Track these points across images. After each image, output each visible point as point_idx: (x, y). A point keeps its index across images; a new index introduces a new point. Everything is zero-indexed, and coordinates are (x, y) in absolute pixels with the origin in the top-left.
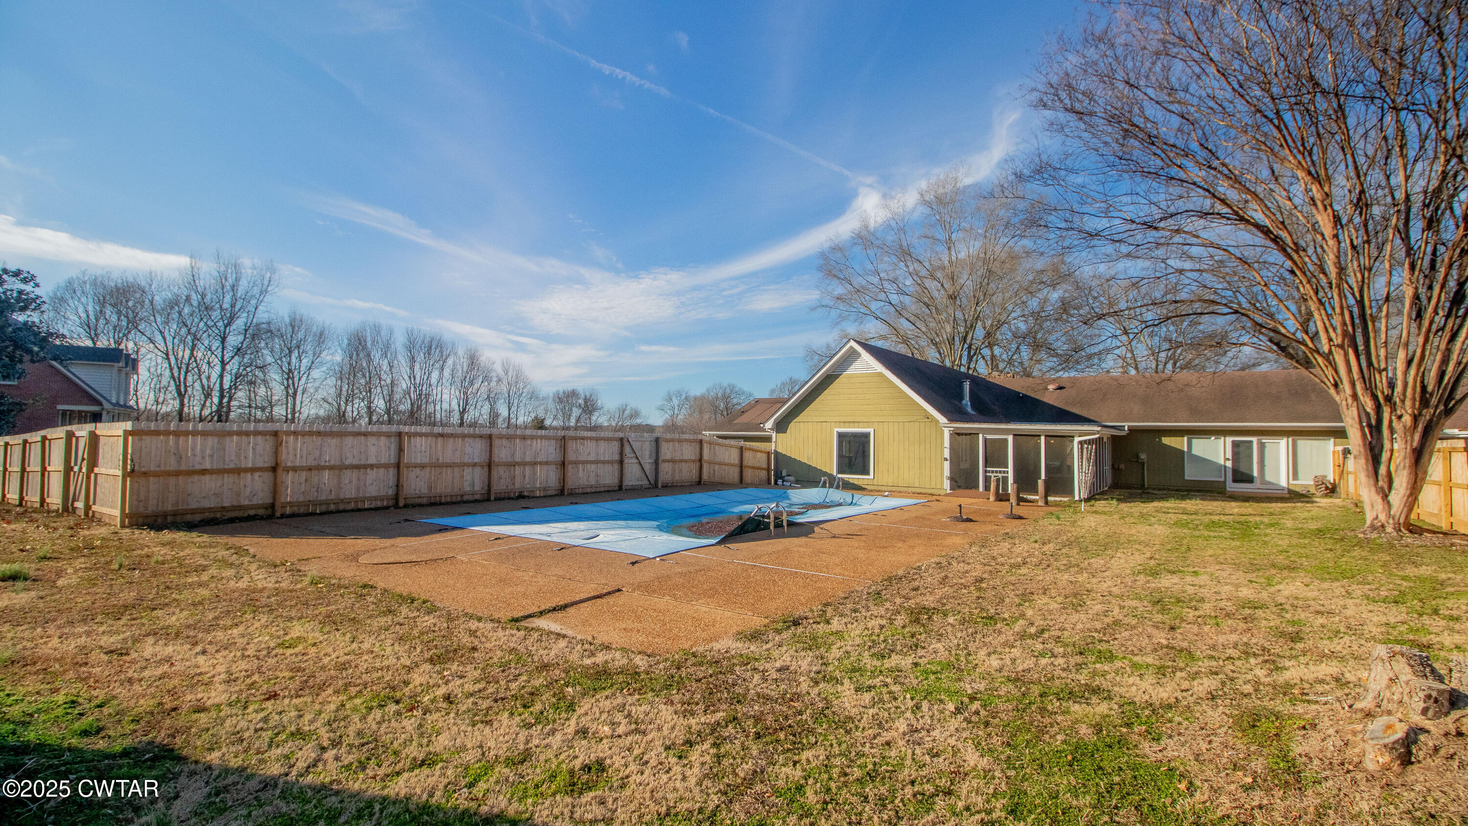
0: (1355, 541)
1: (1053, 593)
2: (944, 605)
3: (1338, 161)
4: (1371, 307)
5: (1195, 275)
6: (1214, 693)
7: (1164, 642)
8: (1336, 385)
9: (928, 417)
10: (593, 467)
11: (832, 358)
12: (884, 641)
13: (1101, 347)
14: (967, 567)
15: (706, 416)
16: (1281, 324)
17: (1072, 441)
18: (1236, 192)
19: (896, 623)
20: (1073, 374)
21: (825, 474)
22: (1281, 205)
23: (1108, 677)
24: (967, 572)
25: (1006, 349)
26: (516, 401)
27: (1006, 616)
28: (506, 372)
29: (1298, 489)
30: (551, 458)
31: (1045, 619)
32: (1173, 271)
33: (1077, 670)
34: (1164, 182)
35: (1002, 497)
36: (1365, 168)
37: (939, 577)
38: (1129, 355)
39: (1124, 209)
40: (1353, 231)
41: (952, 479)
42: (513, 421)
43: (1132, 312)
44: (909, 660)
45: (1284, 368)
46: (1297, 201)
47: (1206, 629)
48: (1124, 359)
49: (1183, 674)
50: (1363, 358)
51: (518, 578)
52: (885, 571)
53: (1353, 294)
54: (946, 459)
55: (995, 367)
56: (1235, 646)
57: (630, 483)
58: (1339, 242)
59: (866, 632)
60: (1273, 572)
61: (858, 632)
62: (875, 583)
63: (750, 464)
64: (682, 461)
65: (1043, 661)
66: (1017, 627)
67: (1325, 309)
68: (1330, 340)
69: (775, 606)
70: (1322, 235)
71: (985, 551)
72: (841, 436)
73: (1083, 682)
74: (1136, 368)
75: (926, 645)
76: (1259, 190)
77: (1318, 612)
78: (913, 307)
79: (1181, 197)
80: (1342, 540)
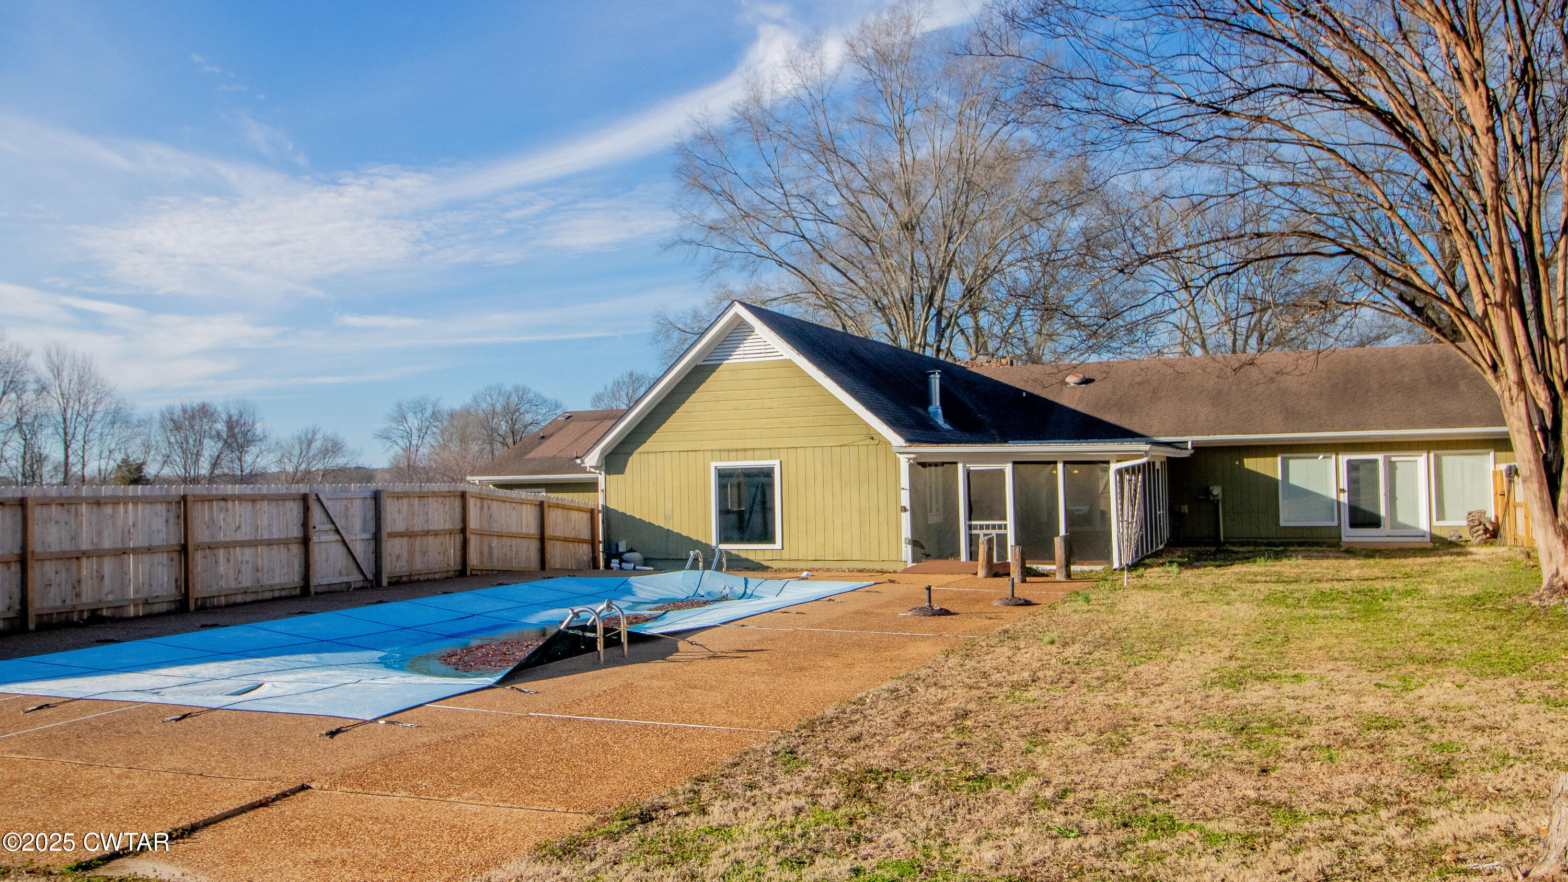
0: (1527, 612)
1: (1081, 727)
2: (903, 762)
3: (1494, 9)
4: (1542, 243)
5: (1286, 191)
6: (1328, 871)
7: (1252, 794)
8: (1494, 367)
9: (872, 436)
10: (248, 552)
11: (702, 335)
12: (802, 836)
13: (1148, 310)
14: (941, 694)
15: (474, 448)
16: (1415, 271)
17: (1106, 471)
18: (1346, 56)
19: (822, 801)
20: (1105, 357)
21: (696, 544)
22: (1413, 79)
23: (1167, 861)
24: (941, 702)
25: (1000, 317)
26: (81, 430)
27: (1006, 772)
28: (57, 372)
29: (1444, 534)
30: (158, 540)
31: (1068, 773)
32: (1253, 184)
33: (1120, 854)
34: (1238, 37)
35: (998, 571)
36: (1533, 21)
37: (894, 715)
38: (1192, 324)
39: (1177, 79)
40: (1516, 122)
41: (916, 543)
42: (76, 469)
43: (1194, 251)
44: (846, 865)
45: (1421, 342)
46: (1436, 74)
47: (1314, 767)
48: (1183, 330)
49: (1282, 845)
50: (1532, 324)
51: (89, 782)
52: (802, 711)
53: (1517, 223)
54: (904, 509)
55: (981, 348)
56: (1358, 792)
57: (325, 581)
58: (1496, 140)
59: (771, 822)
60: (1411, 667)
61: (756, 824)
62: (786, 733)
63: (559, 533)
64: (427, 533)
65: (1066, 844)
66: (1024, 791)
67: (1477, 247)
68: (1485, 295)
69: (607, 791)
70: (1473, 128)
71: (970, 664)
72: (724, 476)
73: (1128, 873)
74: (1203, 346)
75: (874, 835)
76: (1380, 54)
77: (1476, 728)
78: (843, 244)
79: (1264, 62)
80: (1509, 611)
